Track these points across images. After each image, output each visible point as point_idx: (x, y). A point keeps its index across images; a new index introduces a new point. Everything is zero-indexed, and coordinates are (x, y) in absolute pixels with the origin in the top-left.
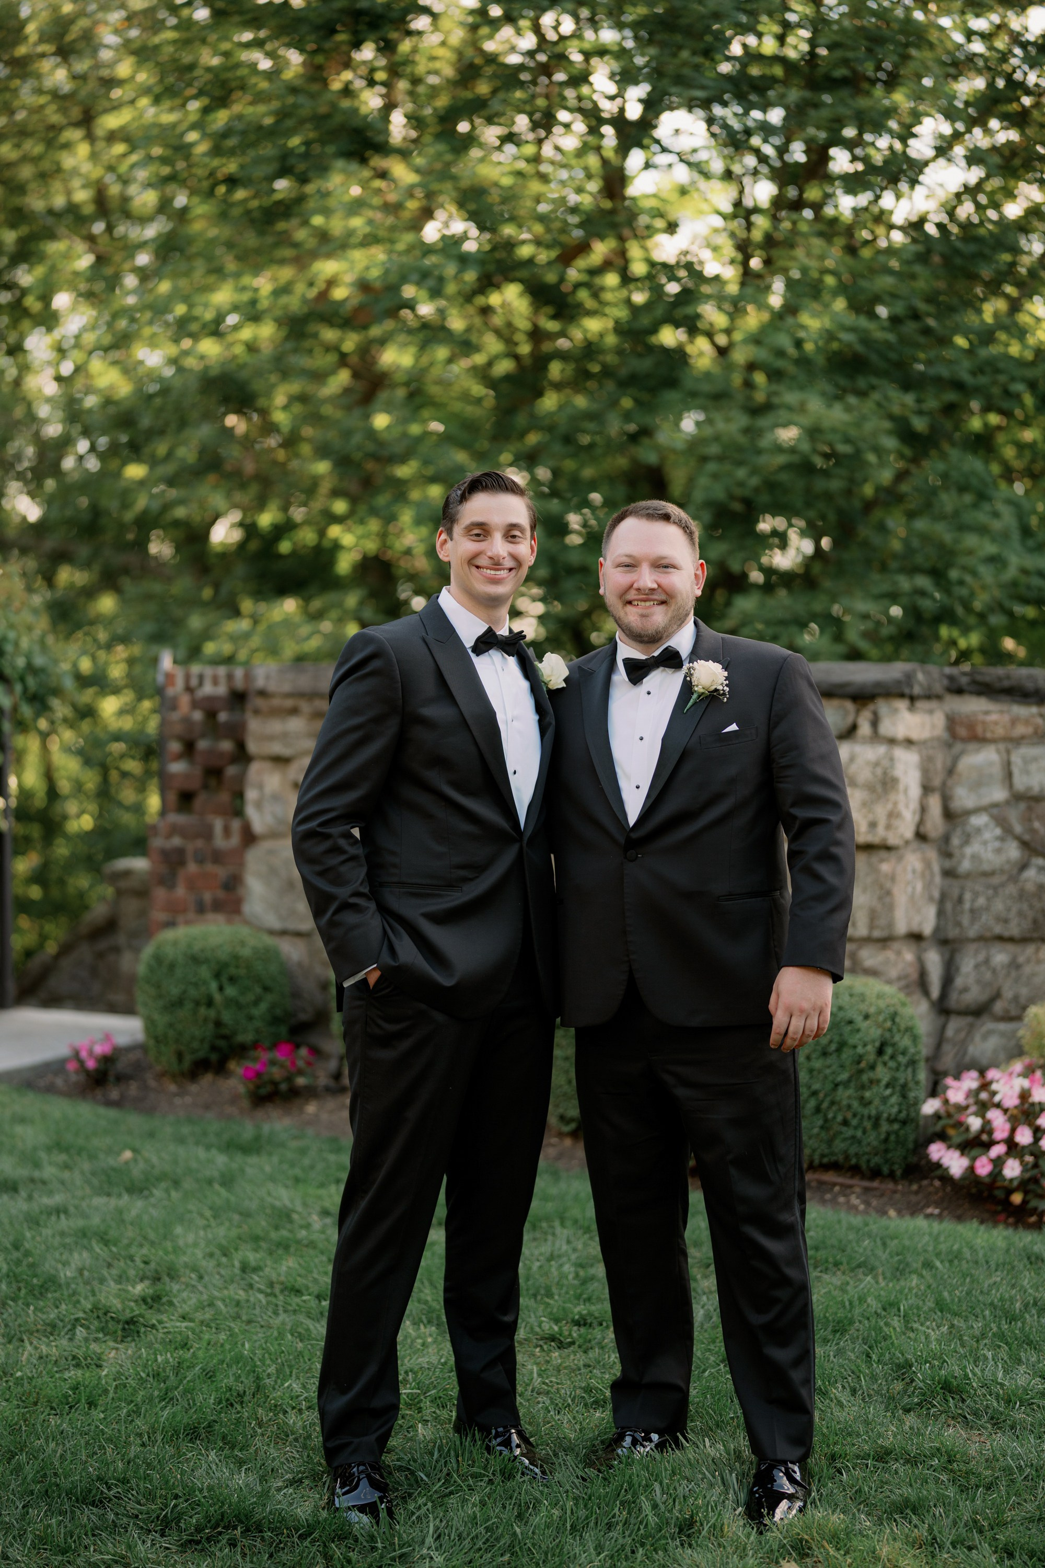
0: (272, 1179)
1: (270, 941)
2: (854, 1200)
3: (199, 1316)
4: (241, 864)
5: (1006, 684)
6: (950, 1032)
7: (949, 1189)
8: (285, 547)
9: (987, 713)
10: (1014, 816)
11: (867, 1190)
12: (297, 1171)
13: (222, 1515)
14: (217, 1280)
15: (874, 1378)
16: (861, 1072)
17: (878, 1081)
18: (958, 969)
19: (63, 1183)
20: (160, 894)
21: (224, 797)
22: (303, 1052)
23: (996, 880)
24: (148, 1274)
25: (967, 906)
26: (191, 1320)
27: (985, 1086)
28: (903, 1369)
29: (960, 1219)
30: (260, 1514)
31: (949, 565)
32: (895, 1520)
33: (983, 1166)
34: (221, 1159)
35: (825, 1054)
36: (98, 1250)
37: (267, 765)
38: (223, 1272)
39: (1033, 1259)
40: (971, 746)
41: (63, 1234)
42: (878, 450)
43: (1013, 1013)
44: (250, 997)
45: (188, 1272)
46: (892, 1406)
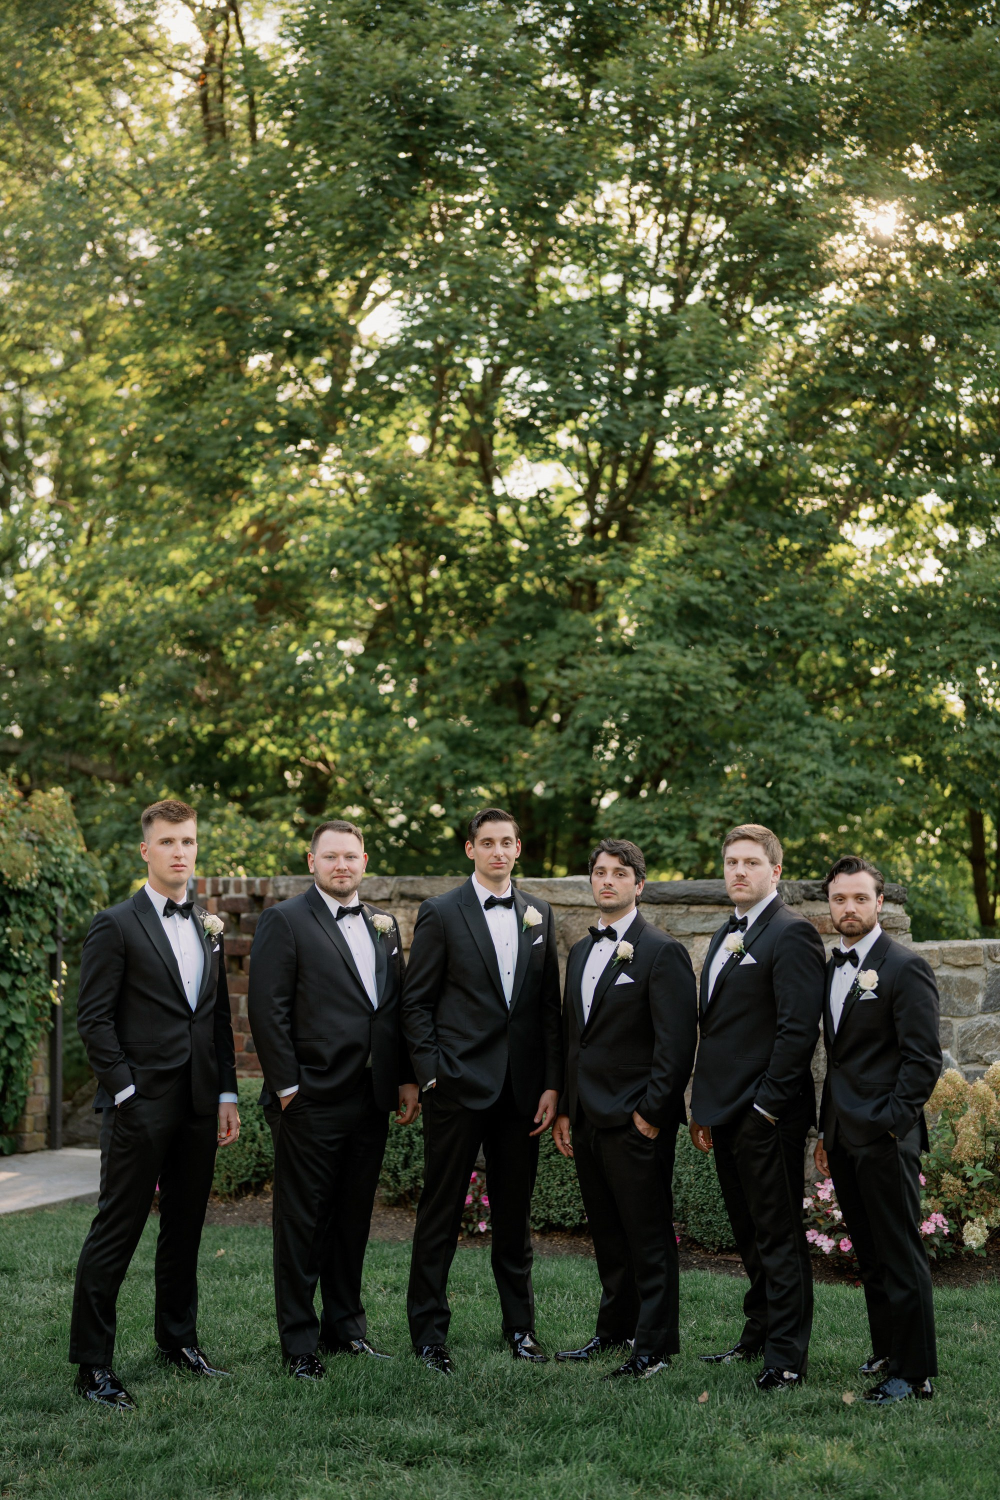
7: (821, 1262)
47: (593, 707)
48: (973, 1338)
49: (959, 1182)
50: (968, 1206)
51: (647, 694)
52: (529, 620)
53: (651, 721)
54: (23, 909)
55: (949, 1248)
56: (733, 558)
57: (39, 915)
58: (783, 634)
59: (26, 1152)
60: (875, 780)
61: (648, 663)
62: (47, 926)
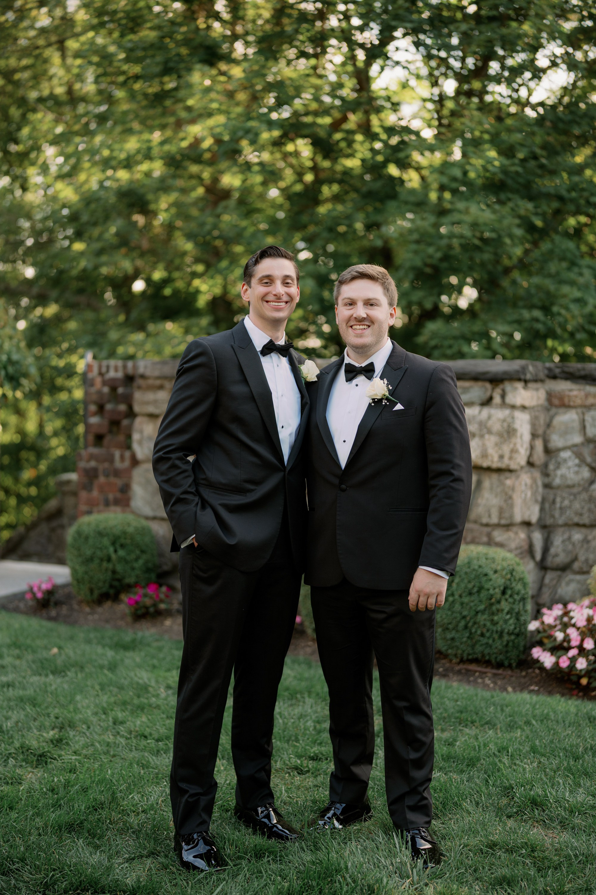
0: (139, 666)
1: (145, 523)
2: (487, 681)
3: (84, 752)
4: (130, 477)
5: (583, 373)
6: (547, 581)
7: (544, 675)
8: (167, 291)
9: (571, 390)
10: (586, 452)
11: (495, 675)
12: (155, 662)
13: (81, 882)
14: (98, 729)
15: (490, 795)
16: (492, 605)
17: (502, 610)
18: (552, 543)
19: (15, 667)
20: (83, 494)
21: (121, 438)
22: (164, 589)
23: (575, 490)
24: (57, 725)
25: (558, 505)
26: (80, 755)
27: (566, 613)
28: (508, 791)
29: (550, 693)
30: (104, 881)
31: (552, 304)
32: (496, 890)
33: (564, 662)
34: (110, 653)
35: (470, 594)
36: (29, 710)
37: (145, 419)
38: (102, 724)
39: (592, 719)
40: (561, 410)
41: (9, 700)
42: (511, 236)
43: (585, 569)
44: (133, 556)
45: (80, 724)
46: (499, 814)
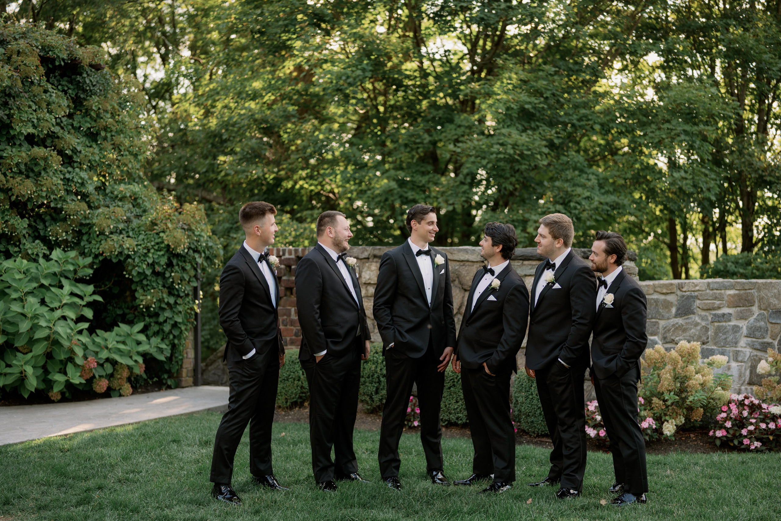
47: (473, 163)
48: (668, 477)
49: (661, 402)
50: (665, 415)
51: (502, 156)
52: (440, 118)
53: (503, 170)
54: (180, 264)
55: (656, 436)
56: (547, 85)
57: (188, 267)
58: (573, 125)
59: (183, 387)
60: (620, 202)
61: (503, 140)
62: (192, 273)
